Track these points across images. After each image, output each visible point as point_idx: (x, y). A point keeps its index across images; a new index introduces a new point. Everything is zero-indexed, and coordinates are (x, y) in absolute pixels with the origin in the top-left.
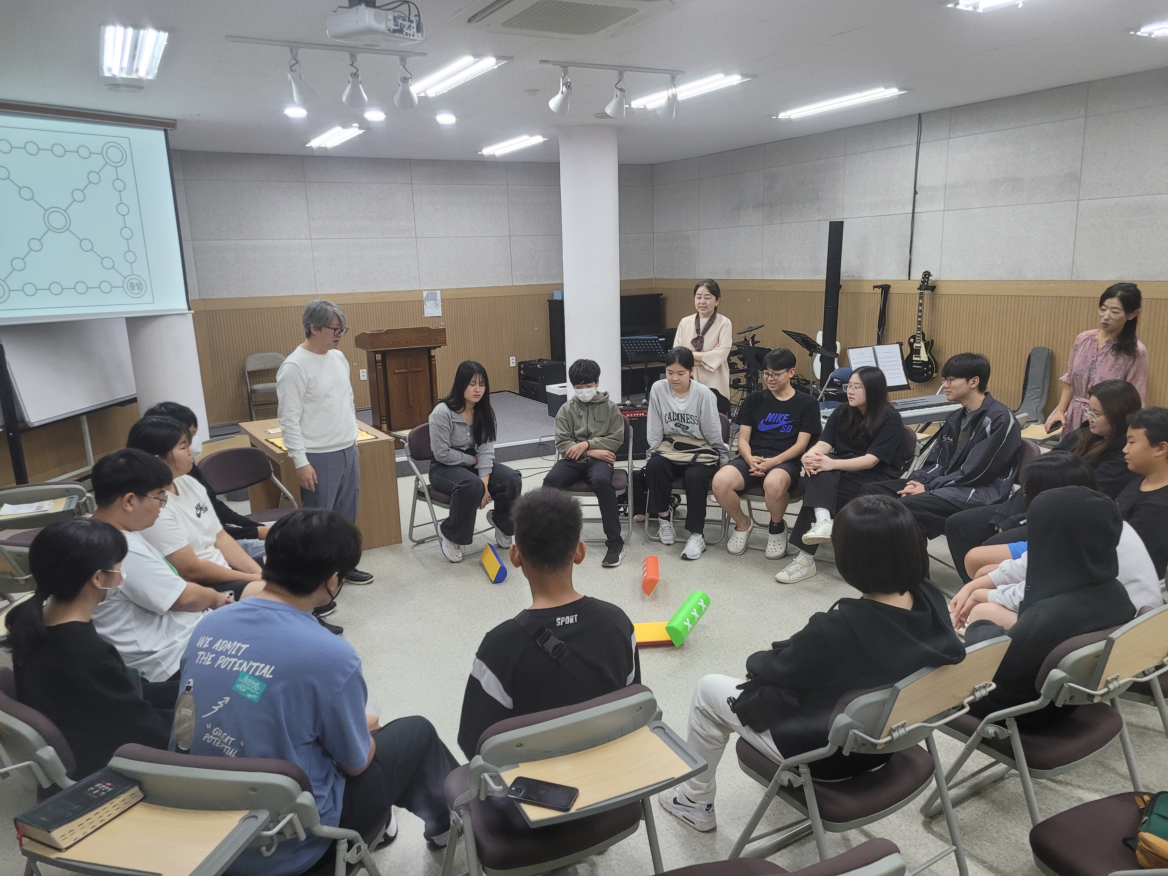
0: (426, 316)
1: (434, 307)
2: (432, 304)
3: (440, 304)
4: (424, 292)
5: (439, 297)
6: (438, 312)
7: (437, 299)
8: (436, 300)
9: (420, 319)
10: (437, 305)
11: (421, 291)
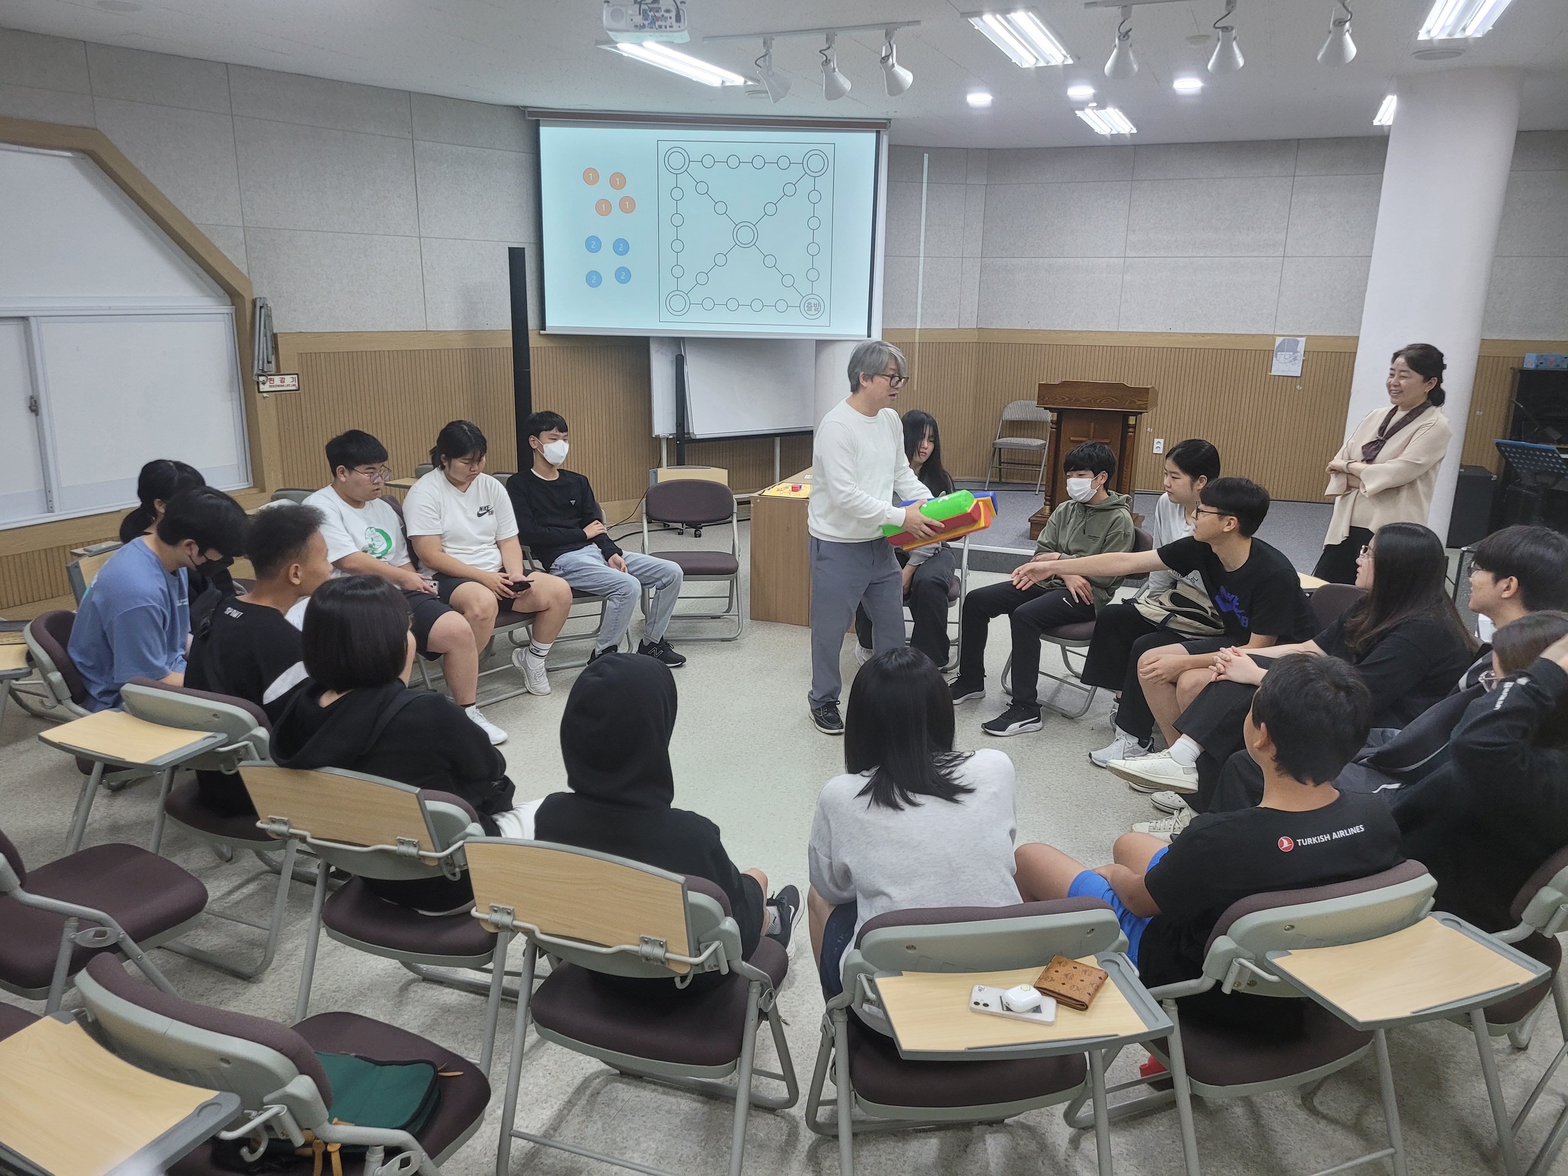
0: (1273, 373)
1: (1291, 362)
2: (1287, 357)
3: (1300, 357)
4: (1277, 338)
5: (1301, 347)
6: (1295, 370)
7: (1298, 350)
8: (1295, 352)
9: (1264, 376)
10: (1295, 359)
11: (1274, 337)
